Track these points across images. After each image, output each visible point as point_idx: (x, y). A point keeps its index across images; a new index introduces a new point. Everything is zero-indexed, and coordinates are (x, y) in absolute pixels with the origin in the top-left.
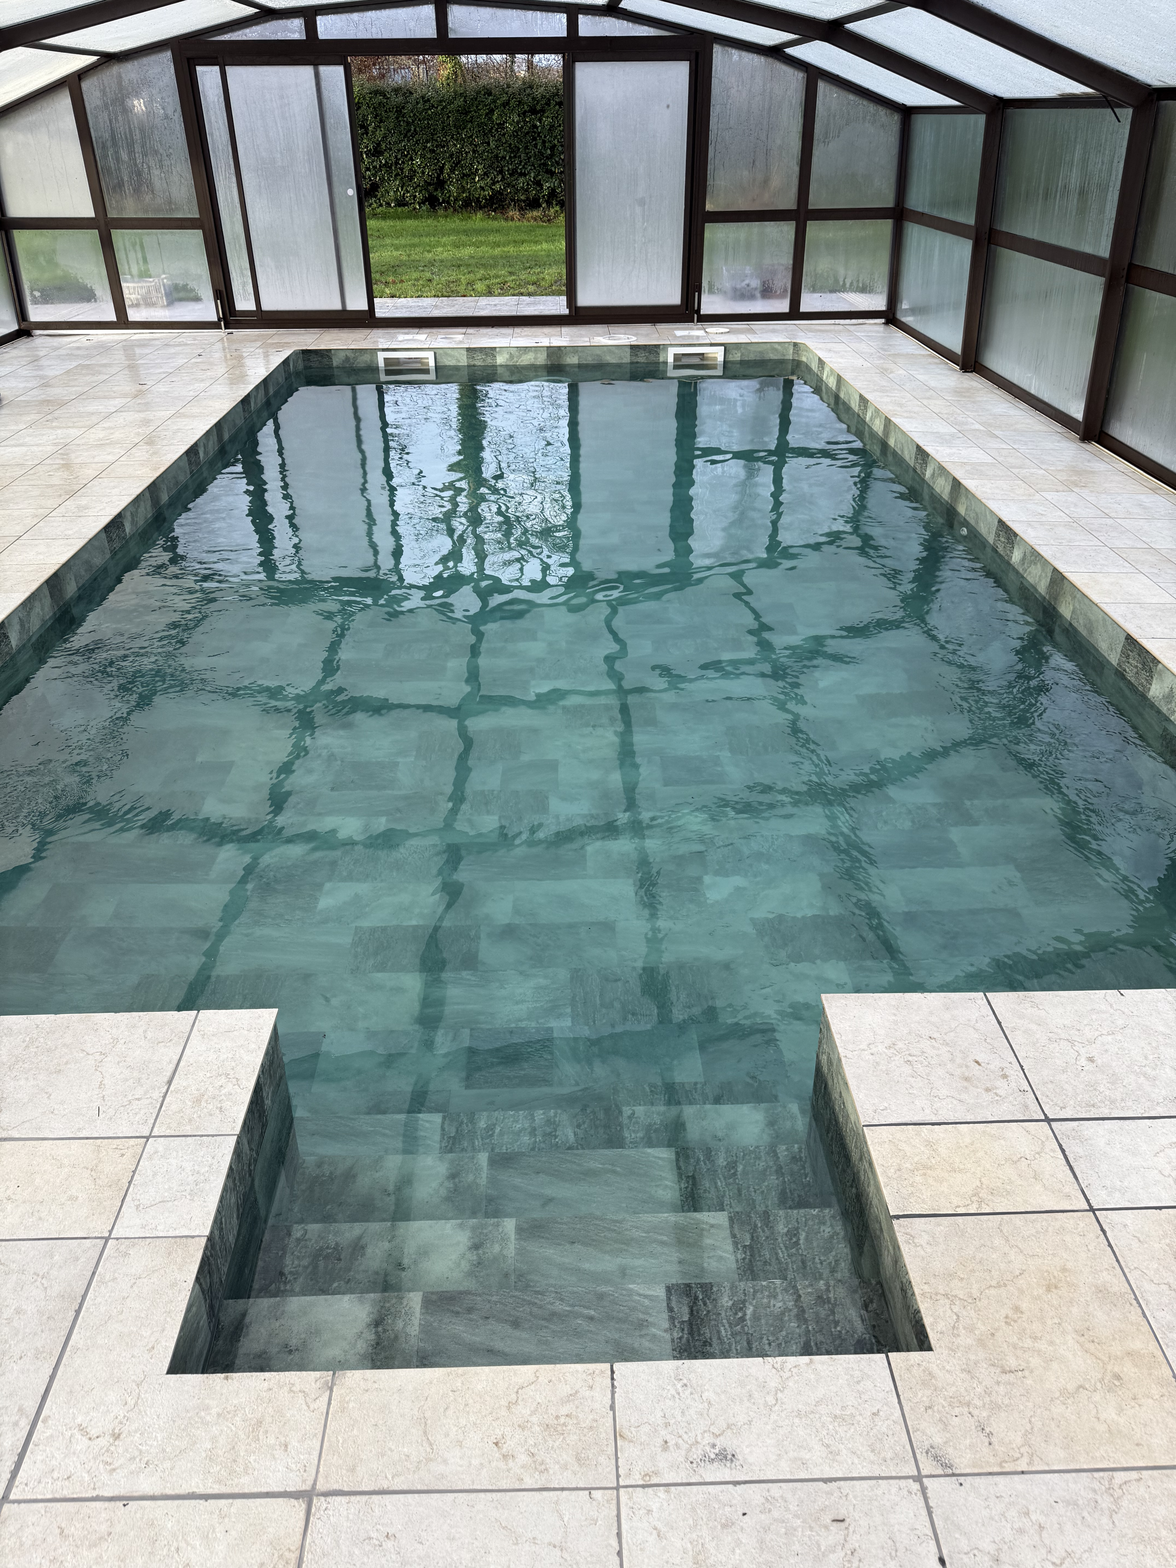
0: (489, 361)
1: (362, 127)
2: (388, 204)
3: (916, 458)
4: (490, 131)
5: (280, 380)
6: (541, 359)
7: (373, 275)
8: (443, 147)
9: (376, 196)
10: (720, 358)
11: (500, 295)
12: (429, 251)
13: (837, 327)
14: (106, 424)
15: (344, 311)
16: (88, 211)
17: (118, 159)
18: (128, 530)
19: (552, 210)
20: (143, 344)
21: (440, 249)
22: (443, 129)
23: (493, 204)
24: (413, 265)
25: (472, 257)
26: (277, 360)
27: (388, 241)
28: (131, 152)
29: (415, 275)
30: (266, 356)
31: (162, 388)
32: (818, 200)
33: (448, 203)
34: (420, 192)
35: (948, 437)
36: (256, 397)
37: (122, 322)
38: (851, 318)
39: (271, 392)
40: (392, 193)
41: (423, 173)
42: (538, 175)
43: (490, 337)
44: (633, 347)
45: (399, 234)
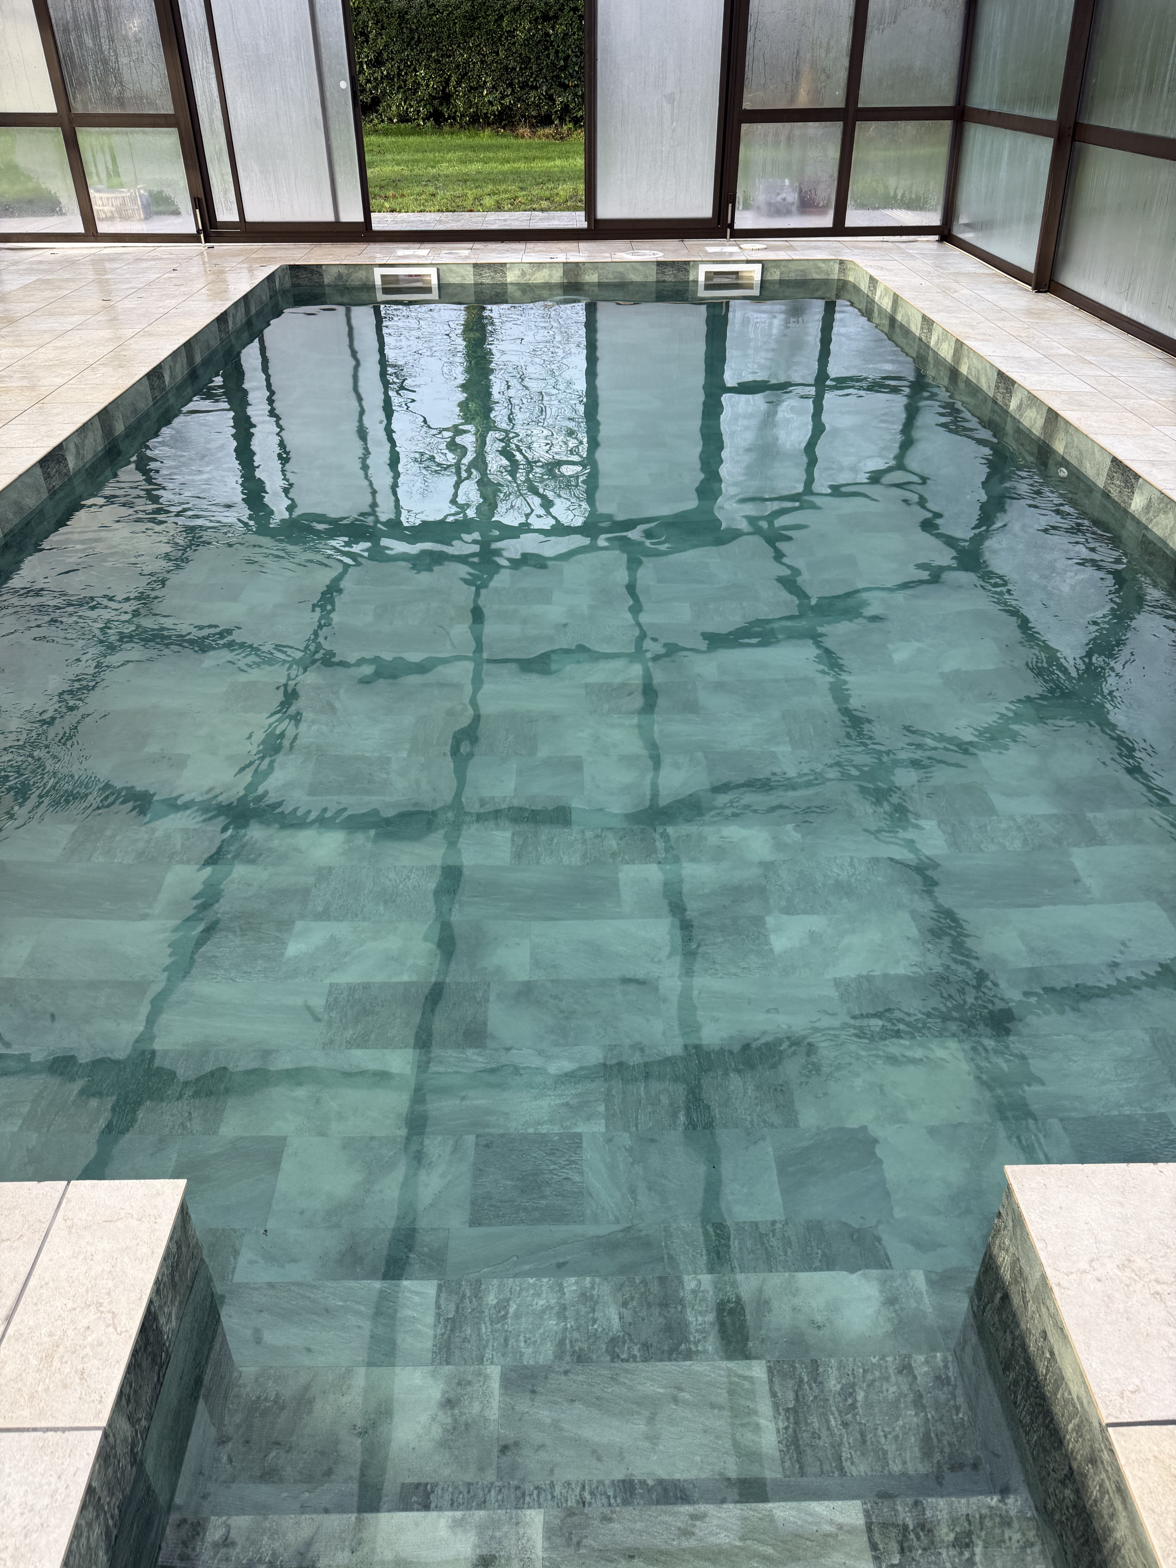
0: (498, 278)
1: (363, 34)
2: (390, 120)
3: (997, 387)
4: (500, 39)
5: (264, 298)
6: (557, 276)
7: (370, 190)
8: (449, 56)
9: (377, 111)
10: (757, 277)
11: (510, 210)
12: (433, 167)
13: (885, 245)
14: (59, 343)
15: (337, 223)
16: (47, 104)
17: (81, 44)
18: (71, 465)
19: (565, 128)
20: (112, 259)
21: (445, 165)
22: (449, 37)
23: (503, 120)
24: (417, 180)
25: (479, 172)
26: (262, 274)
27: (389, 156)
28: (96, 37)
29: (418, 189)
30: (251, 270)
31: (127, 304)
32: (867, 98)
33: (454, 119)
34: (425, 106)
35: (1033, 363)
36: (234, 317)
37: (91, 234)
38: (901, 235)
39: (253, 311)
40: (394, 108)
41: (428, 86)
42: (550, 89)
43: (500, 252)
44: (660, 264)
45: (401, 150)
